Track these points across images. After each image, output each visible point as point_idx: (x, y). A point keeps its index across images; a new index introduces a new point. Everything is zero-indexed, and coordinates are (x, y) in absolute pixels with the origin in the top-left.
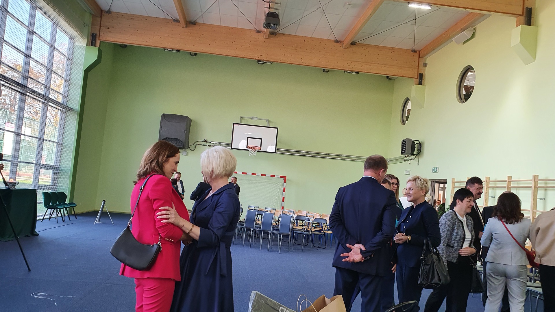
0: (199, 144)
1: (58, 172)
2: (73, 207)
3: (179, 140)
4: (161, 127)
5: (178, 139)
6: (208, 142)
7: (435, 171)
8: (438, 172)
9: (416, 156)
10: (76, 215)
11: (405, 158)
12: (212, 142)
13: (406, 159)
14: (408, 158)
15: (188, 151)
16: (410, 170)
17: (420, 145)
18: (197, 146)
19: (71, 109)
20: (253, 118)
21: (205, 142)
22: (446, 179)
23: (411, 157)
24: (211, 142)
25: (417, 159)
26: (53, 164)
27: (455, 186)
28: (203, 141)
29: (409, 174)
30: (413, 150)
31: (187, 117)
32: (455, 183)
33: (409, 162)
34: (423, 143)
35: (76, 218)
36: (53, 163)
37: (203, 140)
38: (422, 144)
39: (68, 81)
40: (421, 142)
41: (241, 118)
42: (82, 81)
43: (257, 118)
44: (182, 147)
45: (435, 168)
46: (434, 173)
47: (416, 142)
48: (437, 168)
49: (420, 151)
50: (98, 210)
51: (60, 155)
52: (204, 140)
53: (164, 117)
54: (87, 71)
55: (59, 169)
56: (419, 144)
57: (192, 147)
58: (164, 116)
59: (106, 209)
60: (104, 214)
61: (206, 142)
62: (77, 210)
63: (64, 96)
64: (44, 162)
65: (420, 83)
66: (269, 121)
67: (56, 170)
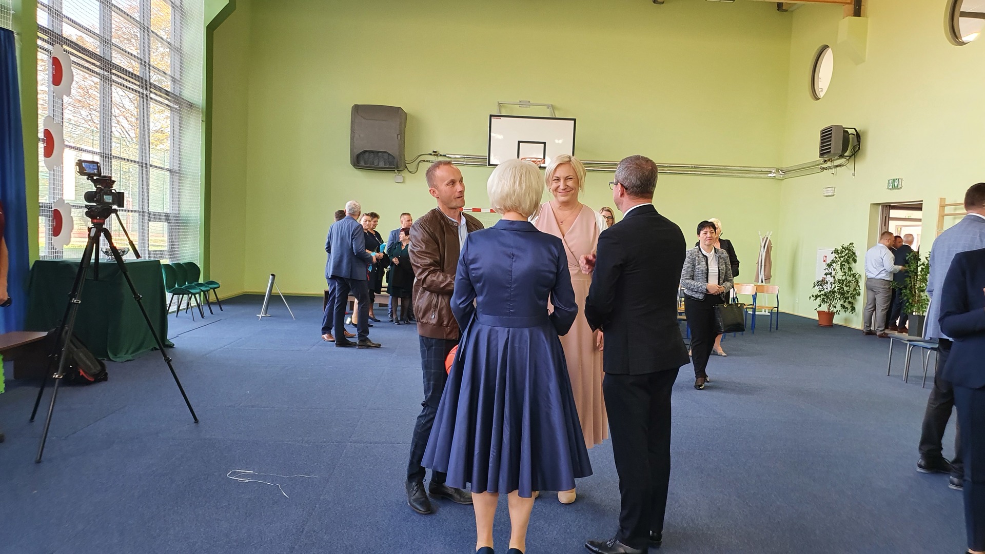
0: (424, 161)
1: (179, 226)
2: (214, 289)
3: (389, 154)
4: (353, 132)
5: (386, 152)
6: (441, 155)
7: (894, 185)
8: (901, 188)
9: (848, 158)
10: (220, 303)
11: (822, 164)
12: (447, 156)
13: (824, 166)
14: (829, 164)
15: (405, 173)
16: (835, 188)
17: (858, 136)
18: (420, 164)
19: (190, 105)
20: (522, 104)
21: (434, 155)
22: (922, 201)
23: (837, 162)
24: (445, 156)
25: (851, 165)
26: (168, 212)
27: (946, 213)
28: (431, 154)
29: (834, 195)
30: (845, 149)
31: (397, 111)
32: (946, 207)
33: (833, 170)
34: (865, 133)
35: (222, 310)
36: (167, 210)
37: (431, 152)
38: (860, 134)
39: (177, 50)
40: (860, 130)
41: (500, 105)
42: (204, 49)
43: (529, 102)
44: (394, 168)
45: (894, 180)
46: (891, 189)
47: (850, 131)
48: (900, 180)
49: (857, 149)
50: (263, 293)
51: (177, 195)
52: (434, 152)
53: (357, 112)
54: (211, 28)
55: (179, 220)
56: (854, 135)
57: (411, 167)
58: (357, 109)
59: (277, 290)
60: (275, 299)
61: (437, 155)
62: (222, 294)
63: (174, 80)
64: (152, 209)
65: (857, 13)
66: (553, 108)
67: (175, 221)
